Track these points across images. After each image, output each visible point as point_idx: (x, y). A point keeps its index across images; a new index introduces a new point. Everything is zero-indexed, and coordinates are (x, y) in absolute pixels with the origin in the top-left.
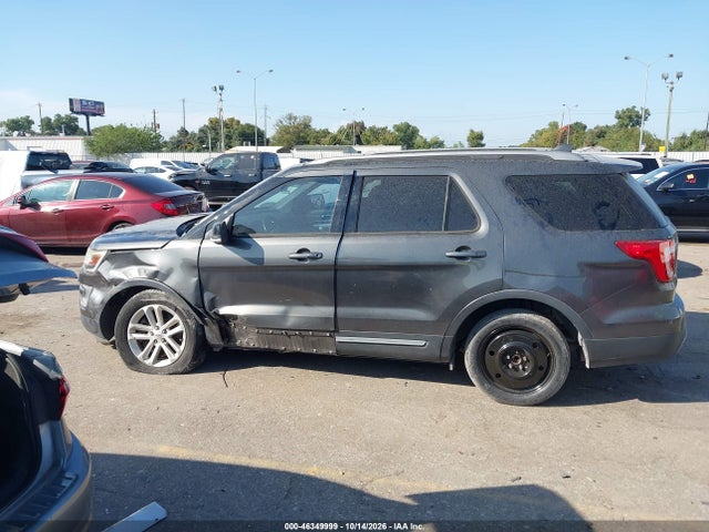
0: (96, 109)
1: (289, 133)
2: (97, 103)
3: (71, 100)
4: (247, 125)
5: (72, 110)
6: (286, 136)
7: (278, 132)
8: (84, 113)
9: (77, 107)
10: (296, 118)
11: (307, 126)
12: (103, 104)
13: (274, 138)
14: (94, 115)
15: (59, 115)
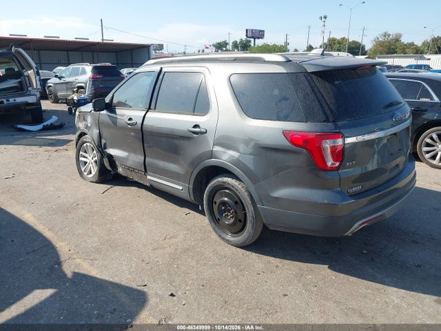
0: (260, 34)
1: (383, 46)
2: (260, 31)
3: (247, 30)
4: (353, 41)
5: (247, 35)
6: (380, 48)
7: (374, 46)
8: (252, 37)
9: (250, 34)
10: (389, 35)
11: (397, 40)
12: (264, 31)
13: (370, 50)
14: (259, 38)
15: (241, 39)
